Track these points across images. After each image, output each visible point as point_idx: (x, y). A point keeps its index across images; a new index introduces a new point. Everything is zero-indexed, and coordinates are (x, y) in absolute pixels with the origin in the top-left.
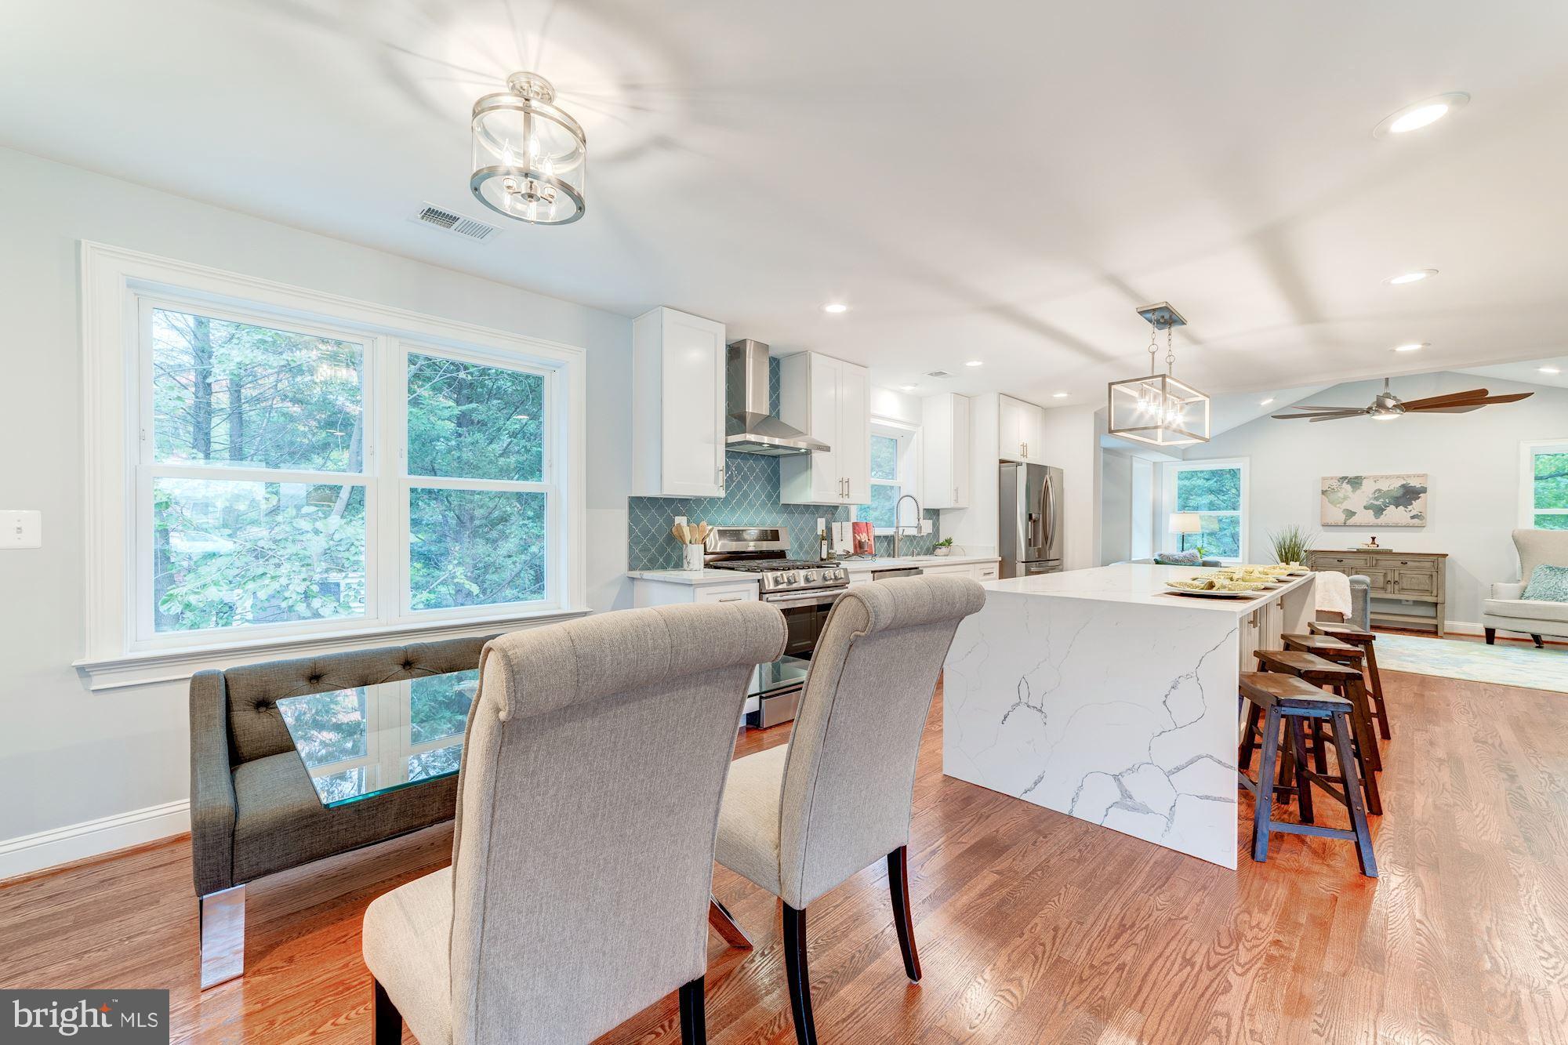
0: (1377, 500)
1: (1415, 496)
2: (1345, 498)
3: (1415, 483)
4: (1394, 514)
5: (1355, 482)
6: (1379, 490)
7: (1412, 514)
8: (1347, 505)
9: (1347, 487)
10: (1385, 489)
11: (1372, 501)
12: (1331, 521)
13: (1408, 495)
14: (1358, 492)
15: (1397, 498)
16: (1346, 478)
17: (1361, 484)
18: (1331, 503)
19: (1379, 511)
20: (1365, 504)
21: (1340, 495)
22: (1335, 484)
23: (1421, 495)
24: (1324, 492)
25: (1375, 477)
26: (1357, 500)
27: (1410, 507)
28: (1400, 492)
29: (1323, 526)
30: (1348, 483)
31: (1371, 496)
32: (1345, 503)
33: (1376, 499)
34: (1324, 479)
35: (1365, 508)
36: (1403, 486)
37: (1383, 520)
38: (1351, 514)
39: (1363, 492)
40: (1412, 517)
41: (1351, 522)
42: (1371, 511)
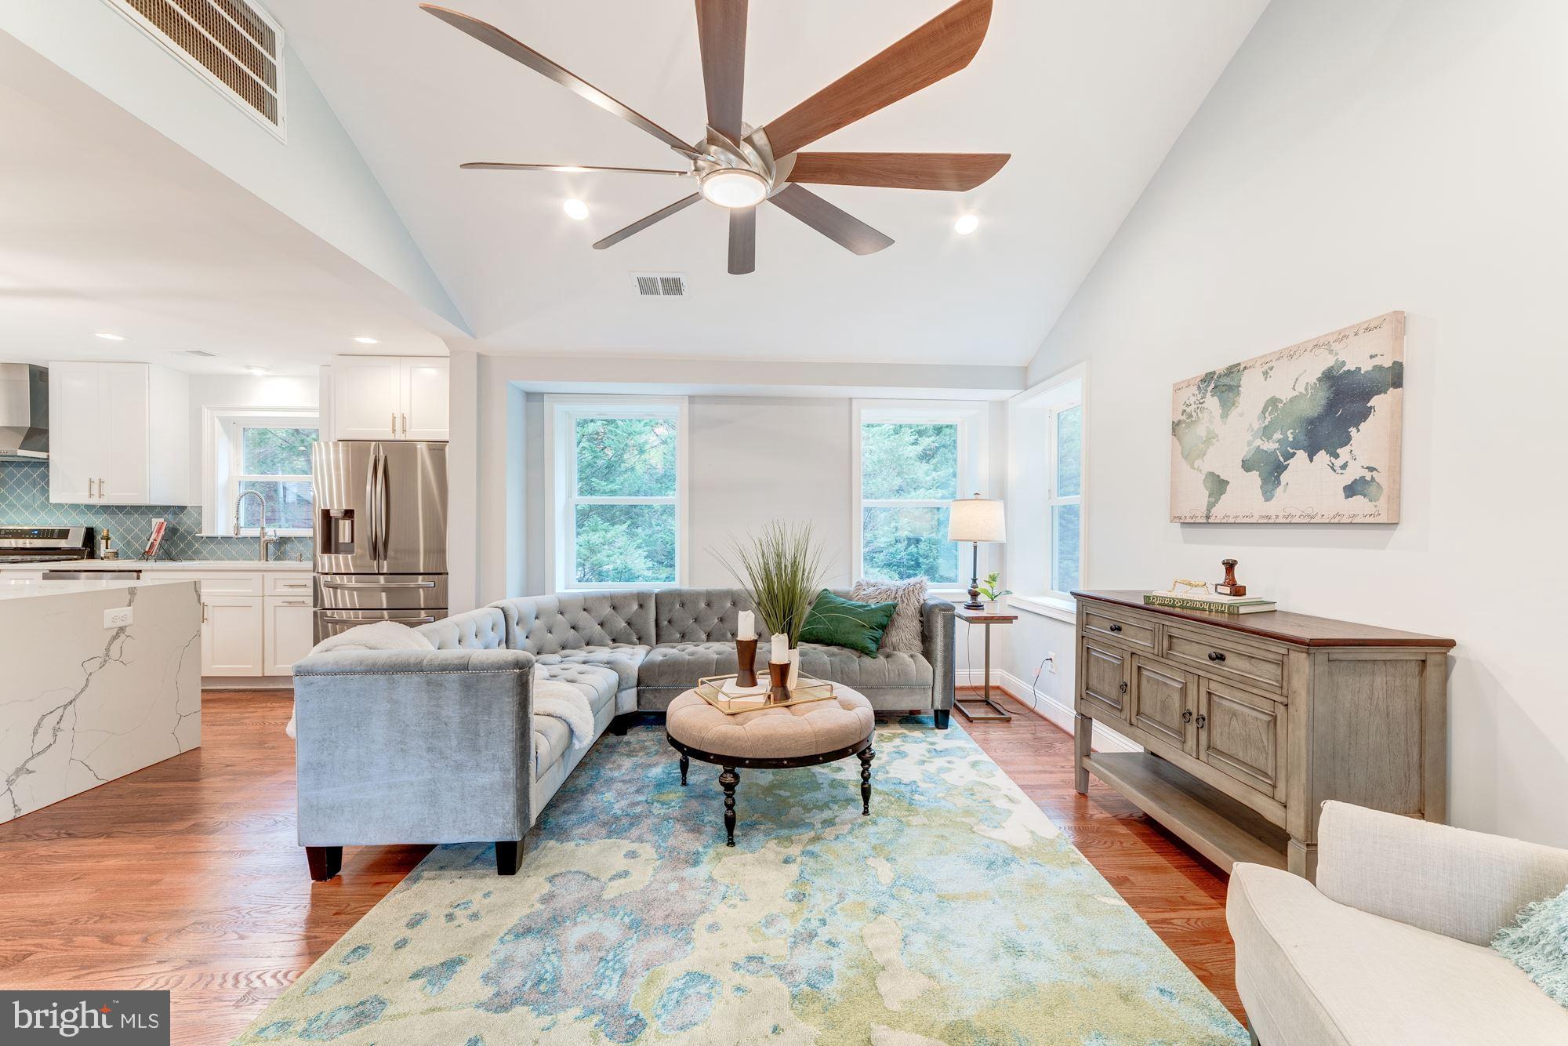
0: (1269, 438)
1: (1356, 407)
2: (1210, 438)
3: (1362, 359)
5: (1227, 383)
6: (1276, 401)
7: (1348, 478)
8: (1211, 460)
9: (1212, 403)
10: (1285, 394)
11: (1258, 442)
12: (1184, 512)
14: (1234, 413)
15: (1314, 421)
16: (1209, 377)
17: (1238, 391)
18: (1188, 457)
19: (1272, 470)
20: (1243, 451)
21: (1201, 430)
22: (1190, 394)
23: (1374, 402)
24: (1176, 426)
25: (1268, 359)
27: (1343, 452)
28: (1322, 397)
30: (1215, 391)
31: (1257, 425)
33: (1267, 432)
35: (1247, 466)
36: (1331, 376)
39: (1241, 415)
40: (1351, 491)
41: (1218, 513)
42: (1255, 474)
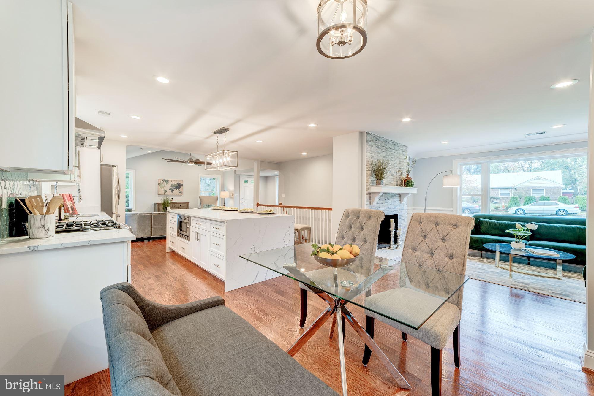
2: (164, 186)
3: (180, 183)
4: (176, 191)
5: (167, 181)
6: (173, 184)
8: (165, 188)
9: (165, 183)
10: (174, 184)
12: (160, 193)
13: (179, 186)
14: (168, 184)
15: (177, 187)
16: (164, 180)
17: (168, 182)
18: (161, 188)
19: (172, 190)
22: (162, 181)
23: (182, 187)
24: (159, 184)
25: (171, 180)
26: (168, 187)
27: (179, 190)
28: (177, 185)
29: (158, 195)
30: (165, 181)
31: (170, 186)
32: (165, 187)
33: (172, 187)
34: (159, 180)
35: (169, 189)
36: (178, 183)
37: (173, 193)
38: (166, 191)
40: (180, 192)
41: (166, 194)
42: (171, 190)
